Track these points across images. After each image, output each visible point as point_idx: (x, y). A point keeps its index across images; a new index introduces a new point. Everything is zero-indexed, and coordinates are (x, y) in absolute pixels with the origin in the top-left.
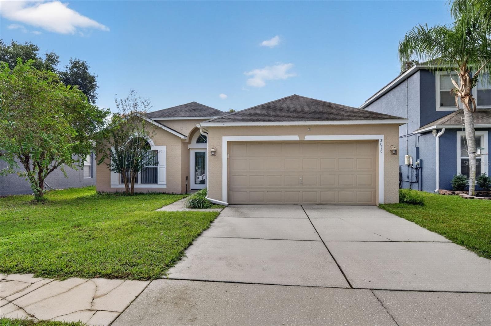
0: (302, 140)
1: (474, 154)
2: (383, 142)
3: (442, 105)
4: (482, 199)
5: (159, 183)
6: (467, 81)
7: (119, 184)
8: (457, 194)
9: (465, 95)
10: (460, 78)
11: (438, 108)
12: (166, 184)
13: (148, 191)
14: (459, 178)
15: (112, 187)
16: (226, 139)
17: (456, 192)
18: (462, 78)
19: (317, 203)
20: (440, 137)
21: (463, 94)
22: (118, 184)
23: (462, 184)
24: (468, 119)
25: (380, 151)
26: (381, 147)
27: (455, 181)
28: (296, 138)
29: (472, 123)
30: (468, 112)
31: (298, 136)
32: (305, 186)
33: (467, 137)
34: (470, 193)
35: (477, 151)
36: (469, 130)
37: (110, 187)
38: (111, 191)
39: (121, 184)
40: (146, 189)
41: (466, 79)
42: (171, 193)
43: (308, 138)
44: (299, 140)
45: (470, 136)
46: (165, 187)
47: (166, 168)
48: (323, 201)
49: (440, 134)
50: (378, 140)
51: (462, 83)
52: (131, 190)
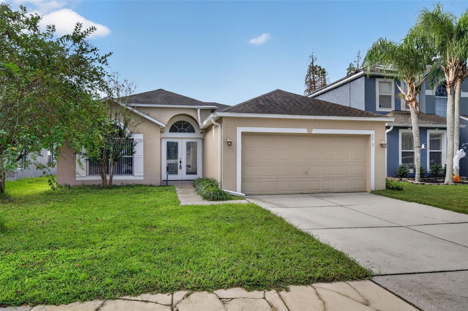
0: (310, 133)
1: (419, 148)
2: (374, 137)
3: (380, 106)
4: (431, 184)
5: (135, 174)
6: (413, 89)
7: (87, 176)
8: (404, 181)
9: (412, 100)
10: (408, 86)
11: (378, 109)
12: (143, 175)
13: (122, 183)
14: (402, 168)
15: (77, 179)
16: (240, 130)
17: (403, 179)
18: (410, 86)
19: (320, 191)
20: (388, 133)
21: (411, 99)
22: (85, 176)
23: (405, 172)
24: (415, 119)
25: (372, 144)
26: (373, 141)
27: (400, 170)
28: (304, 131)
29: (418, 123)
30: (414, 114)
31: (306, 129)
32: (309, 176)
33: (414, 135)
34: (416, 179)
35: (421, 146)
36: (416, 129)
37: (76, 179)
38: (76, 184)
39: (88, 176)
40: (120, 180)
41: (413, 86)
42: (149, 185)
43: (315, 131)
44: (307, 133)
45: (417, 133)
46: (142, 178)
47: (143, 158)
48: (325, 190)
49: (388, 131)
50: (370, 135)
51: (409, 89)
52: (109, 182)
